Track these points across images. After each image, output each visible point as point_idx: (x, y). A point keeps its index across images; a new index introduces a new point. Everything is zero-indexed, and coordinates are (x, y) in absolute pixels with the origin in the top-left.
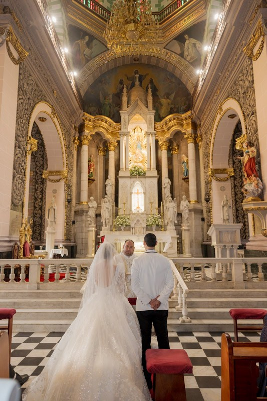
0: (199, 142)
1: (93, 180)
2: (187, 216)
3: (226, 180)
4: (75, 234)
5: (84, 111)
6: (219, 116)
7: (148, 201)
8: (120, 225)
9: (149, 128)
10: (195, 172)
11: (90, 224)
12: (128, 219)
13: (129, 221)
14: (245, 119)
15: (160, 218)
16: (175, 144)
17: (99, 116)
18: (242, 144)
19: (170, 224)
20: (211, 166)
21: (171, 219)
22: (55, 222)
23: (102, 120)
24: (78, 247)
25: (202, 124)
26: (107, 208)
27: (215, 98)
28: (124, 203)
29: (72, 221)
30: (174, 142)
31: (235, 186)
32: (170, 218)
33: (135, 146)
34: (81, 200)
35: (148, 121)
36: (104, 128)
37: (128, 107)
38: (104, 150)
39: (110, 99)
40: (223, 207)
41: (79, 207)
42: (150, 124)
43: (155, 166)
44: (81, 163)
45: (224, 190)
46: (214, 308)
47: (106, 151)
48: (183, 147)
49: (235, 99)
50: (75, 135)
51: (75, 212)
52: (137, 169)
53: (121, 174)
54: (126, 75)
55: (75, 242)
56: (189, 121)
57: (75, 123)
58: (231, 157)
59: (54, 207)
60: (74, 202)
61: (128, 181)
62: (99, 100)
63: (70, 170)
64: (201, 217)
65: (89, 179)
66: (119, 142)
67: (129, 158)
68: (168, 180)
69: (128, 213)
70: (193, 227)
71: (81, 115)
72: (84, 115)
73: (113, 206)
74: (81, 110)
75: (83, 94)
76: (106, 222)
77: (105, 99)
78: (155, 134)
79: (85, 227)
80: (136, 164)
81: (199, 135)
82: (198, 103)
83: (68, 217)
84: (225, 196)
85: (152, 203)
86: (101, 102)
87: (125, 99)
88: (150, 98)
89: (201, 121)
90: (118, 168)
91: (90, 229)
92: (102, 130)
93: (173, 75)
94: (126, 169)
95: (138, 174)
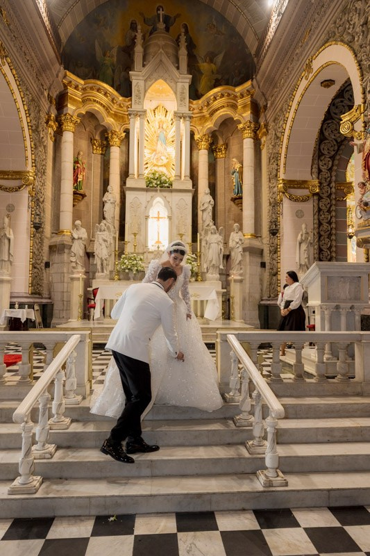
0: (262, 137)
1: (83, 196)
2: (240, 258)
3: (305, 200)
4: (50, 285)
5: (65, 69)
6: (304, 84)
7: (175, 231)
8: (127, 271)
9: (179, 105)
10: (253, 187)
11: (74, 268)
12: (141, 260)
13: (143, 265)
14: (362, 75)
15: (196, 260)
16: (221, 142)
17: (93, 81)
18: (352, 124)
19: (210, 271)
20: (282, 176)
21: (214, 262)
22: (11, 263)
23: (98, 90)
24: (55, 307)
25: (268, 105)
26: (105, 241)
27: (297, 51)
28: (135, 234)
29: (44, 262)
30: (219, 137)
31: (320, 210)
32: (211, 261)
33: (155, 139)
34: (62, 228)
35: (178, 93)
36: (101, 104)
37: (144, 66)
38: (102, 146)
39: (112, 57)
40: (300, 244)
41: (57, 240)
42: (182, 99)
43: (188, 174)
44: (60, 165)
45: (303, 216)
46: (329, 442)
47: (106, 147)
48: (234, 147)
49: (342, 41)
50: (49, 111)
51: (50, 247)
52: (157, 175)
53: (129, 183)
54: (141, 14)
55: (50, 298)
56: (248, 100)
57: (50, 89)
58: (316, 162)
59: (8, 236)
60: (48, 228)
61: (143, 197)
62: (94, 56)
63: (40, 172)
64: (260, 261)
65: (75, 193)
66: (127, 132)
67: (145, 159)
68: (209, 198)
69: (141, 251)
70: (248, 276)
71: (61, 75)
72: (65, 76)
73: (115, 238)
74: (61, 64)
75: (64, 39)
76: (102, 265)
77: (104, 55)
78: (191, 117)
79: (68, 273)
80: (156, 168)
81: (262, 123)
82: (266, 65)
83: (35, 255)
84: (303, 226)
85: (181, 235)
86: (98, 59)
87: (139, 49)
88: (183, 52)
89: (266, 100)
90: (125, 174)
91: (75, 276)
92: (97, 107)
93: (222, 19)
94: (138, 176)
95: (159, 185)
